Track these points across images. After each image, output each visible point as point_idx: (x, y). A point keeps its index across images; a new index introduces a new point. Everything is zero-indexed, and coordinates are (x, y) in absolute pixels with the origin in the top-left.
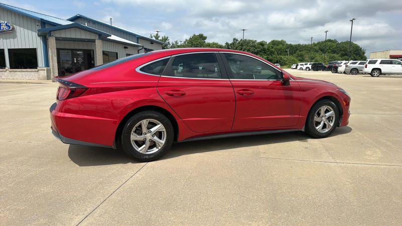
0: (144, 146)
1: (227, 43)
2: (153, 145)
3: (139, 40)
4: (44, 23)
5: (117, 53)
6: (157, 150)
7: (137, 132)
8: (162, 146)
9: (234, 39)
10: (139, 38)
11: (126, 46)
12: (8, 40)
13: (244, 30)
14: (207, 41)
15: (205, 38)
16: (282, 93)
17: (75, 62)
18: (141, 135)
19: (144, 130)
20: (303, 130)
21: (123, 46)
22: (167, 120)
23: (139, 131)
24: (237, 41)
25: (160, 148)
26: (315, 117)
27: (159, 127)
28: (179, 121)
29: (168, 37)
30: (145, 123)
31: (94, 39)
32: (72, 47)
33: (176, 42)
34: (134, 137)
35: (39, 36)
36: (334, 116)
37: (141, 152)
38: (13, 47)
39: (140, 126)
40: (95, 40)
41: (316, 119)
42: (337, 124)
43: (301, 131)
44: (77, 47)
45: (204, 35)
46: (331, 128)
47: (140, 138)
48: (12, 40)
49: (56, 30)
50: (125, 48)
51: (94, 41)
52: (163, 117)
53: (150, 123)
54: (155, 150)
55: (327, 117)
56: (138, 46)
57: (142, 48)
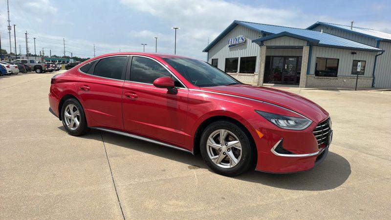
3: (381, 44)
4: (265, 34)
10: (379, 41)
11: (354, 51)
12: (242, 51)
17: (286, 68)
20: (192, 152)
21: (350, 51)
25: (77, 128)
26: (209, 142)
31: (302, 45)
32: (285, 54)
35: (260, 46)
36: (241, 149)
37: (69, 127)
38: (243, 56)
40: (303, 47)
41: (211, 144)
44: (290, 54)
47: (68, 116)
48: (244, 50)
49: (267, 40)
50: (353, 53)
53: (74, 108)
55: (228, 147)
56: (377, 51)
57: (381, 53)
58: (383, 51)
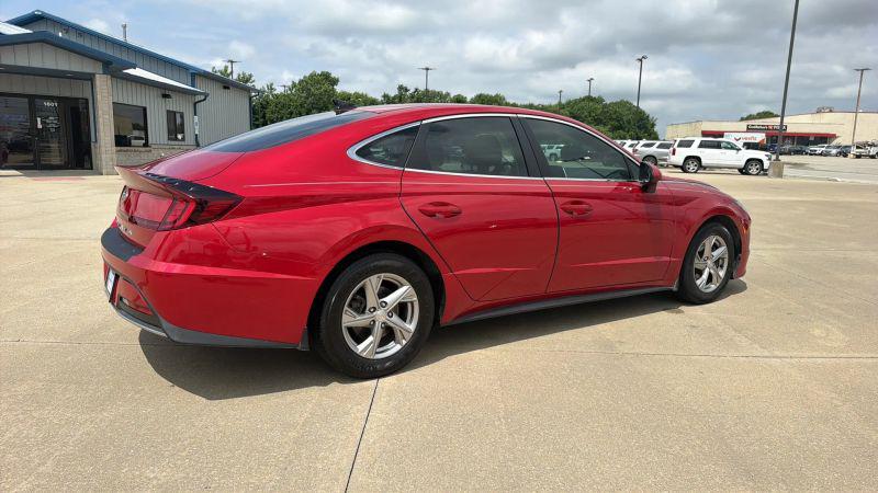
0: (371, 339)
1: (385, 96)
2: (389, 335)
3: (198, 81)
5: (145, 109)
6: (398, 347)
7: (355, 305)
8: (408, 336)
9: (401, 88)
10: (196, 75)
11: (166, 92)
13: (427, 69)
14: (339, 89)
15: (335, 82)
16: (641, 208)
17: (40, 126)
18: (363, 312)
19: (371, 299)
20: (675, 288)
21: (160, 92)
22: (420, 275)
23: (360, 305)
24: (407, 90)
25: (404, 342)
26: (696, 261)
27: (404, 292)
28: (446, 276)
29: (251, 76)
30: (373, 284)
31: (92, 72)
32: (30, 91)
33: (271, 88)
34: (350, 319)
36: (727, 256)
37: (364, 355)
39: (362, 292)
40: (94, 75)
41: (698, 263)
42: (729, 275)
43: (671, 291)
44: (44, 91)
45: (333, 76)
46: (720, 281)
47: (359, 321)
50: (165, 96)
51: (90, 78)
52: (413, 268)
53: (385, 283)
54: (394, 348)
55: (715, 259)
56: (194, 94)
57: (203, 97)
58: (206, 96)
